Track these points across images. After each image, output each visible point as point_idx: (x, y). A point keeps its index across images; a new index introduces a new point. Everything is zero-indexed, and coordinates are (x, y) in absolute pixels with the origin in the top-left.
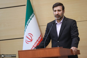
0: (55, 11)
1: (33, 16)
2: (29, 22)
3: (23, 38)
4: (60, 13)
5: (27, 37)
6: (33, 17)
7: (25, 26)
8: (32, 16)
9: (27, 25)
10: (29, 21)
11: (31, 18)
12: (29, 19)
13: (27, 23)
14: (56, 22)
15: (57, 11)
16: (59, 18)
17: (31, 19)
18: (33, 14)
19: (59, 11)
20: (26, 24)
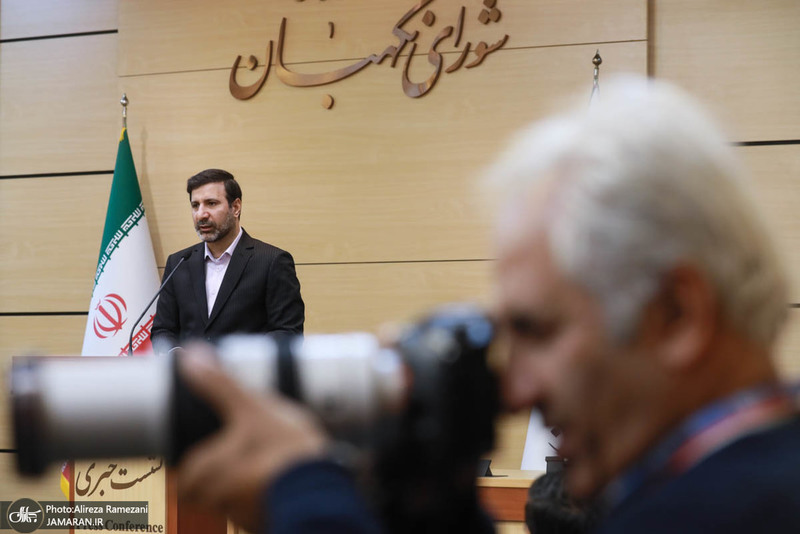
0: (196, 205)
1: (138, 220)
2: (116, 246)
3: (87, 313)
4: (215, 212)
5: (102, 309)
6: (135, 223)
7: (100, 262)
8: (130, 220)
9: (109, 258)
10: (118, 242)
11: (124, 226)
12: (119, 234)
13: (108, 251)
14: (207, 253)
15: (201, 206)
16: (213, 237)
17: (125, 234)
18: (136, 214)
19: (210, 203)
20: (103, 252)
